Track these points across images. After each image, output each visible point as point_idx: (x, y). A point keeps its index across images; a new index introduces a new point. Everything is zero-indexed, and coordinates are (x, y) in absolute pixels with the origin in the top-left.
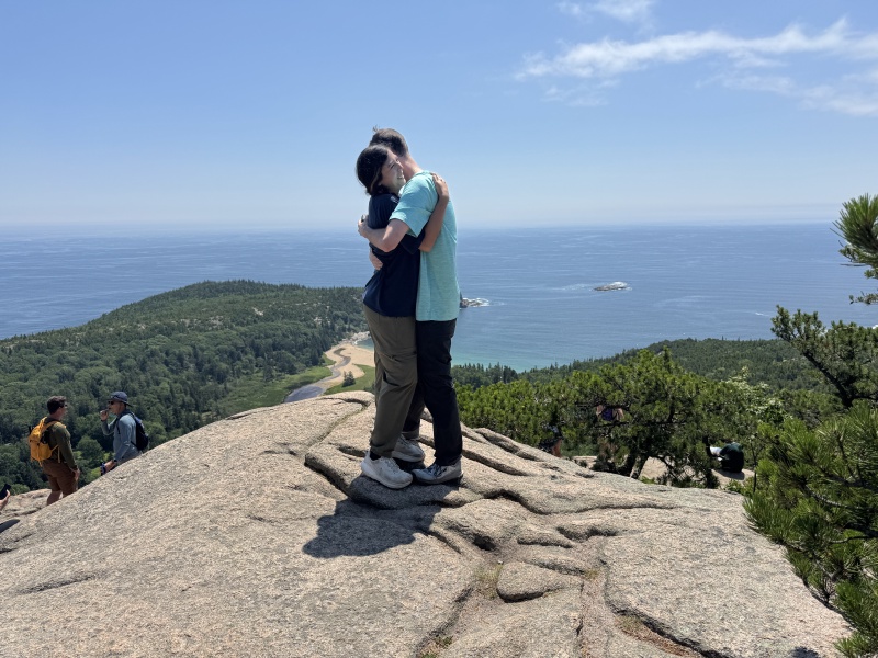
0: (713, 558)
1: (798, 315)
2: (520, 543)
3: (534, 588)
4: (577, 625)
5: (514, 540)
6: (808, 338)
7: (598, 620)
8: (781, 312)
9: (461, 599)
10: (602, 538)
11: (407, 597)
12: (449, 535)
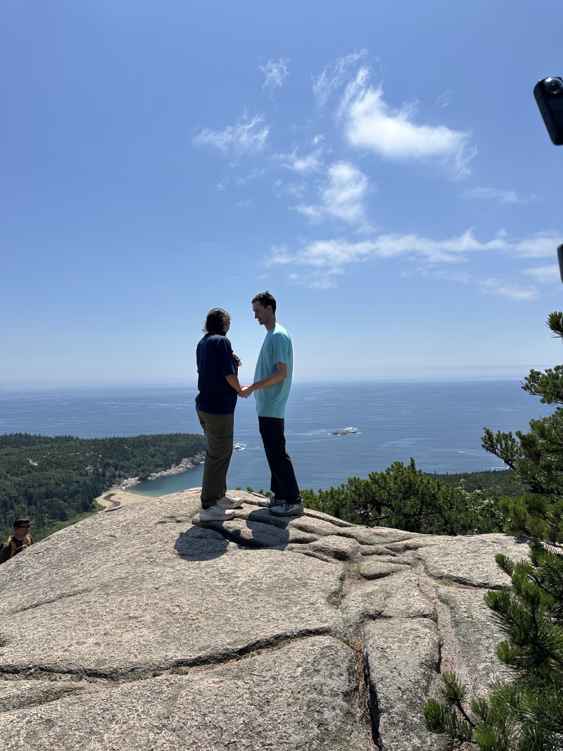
0: (484, 552)
1: (499, 435)
2: (363, 555)
3: (384, 570)
4: (417, 582)
5: (359, 554)
6: (507, 451)
7: (427, 583)
8: (488, 432)
9: (342, 579)
10: (412, 551)
11: (308, 579)
12: (316, 554)
